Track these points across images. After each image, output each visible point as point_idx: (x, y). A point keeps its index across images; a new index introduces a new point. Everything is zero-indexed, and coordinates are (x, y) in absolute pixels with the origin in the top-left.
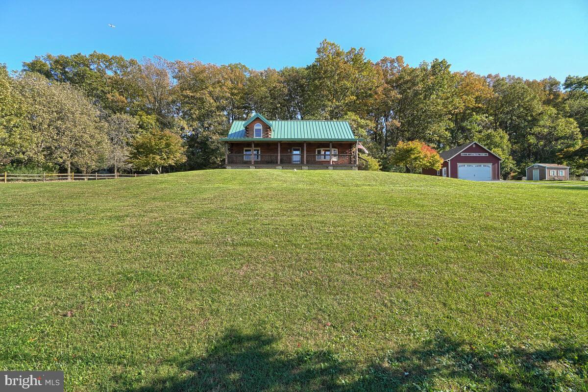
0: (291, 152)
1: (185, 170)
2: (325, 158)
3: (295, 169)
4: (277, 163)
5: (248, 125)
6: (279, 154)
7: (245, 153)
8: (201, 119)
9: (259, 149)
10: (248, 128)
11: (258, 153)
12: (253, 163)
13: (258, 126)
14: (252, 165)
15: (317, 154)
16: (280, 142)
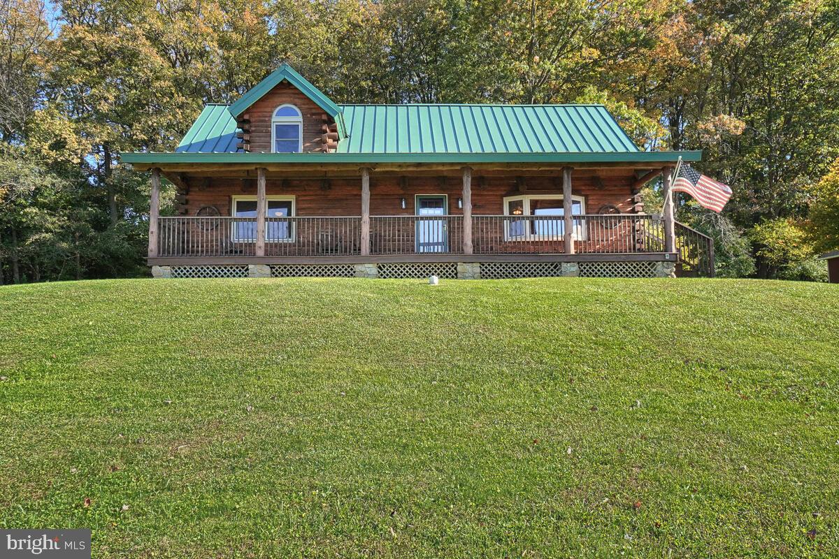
0: (410, 209)
1: (73, 275)
2: (533, 231)
3: (435, 279)
4: (358, 250)
5: (248, 111)
6: (366, 217)
7: (235, 214)
8: (126, 114)
9: (291, 198)
10: (248, 121)
11: (289, 213)
12: (260, 253)
13: (286, 116)
14: (259, 260)
15: (506, 212)
16: (370, 167)
